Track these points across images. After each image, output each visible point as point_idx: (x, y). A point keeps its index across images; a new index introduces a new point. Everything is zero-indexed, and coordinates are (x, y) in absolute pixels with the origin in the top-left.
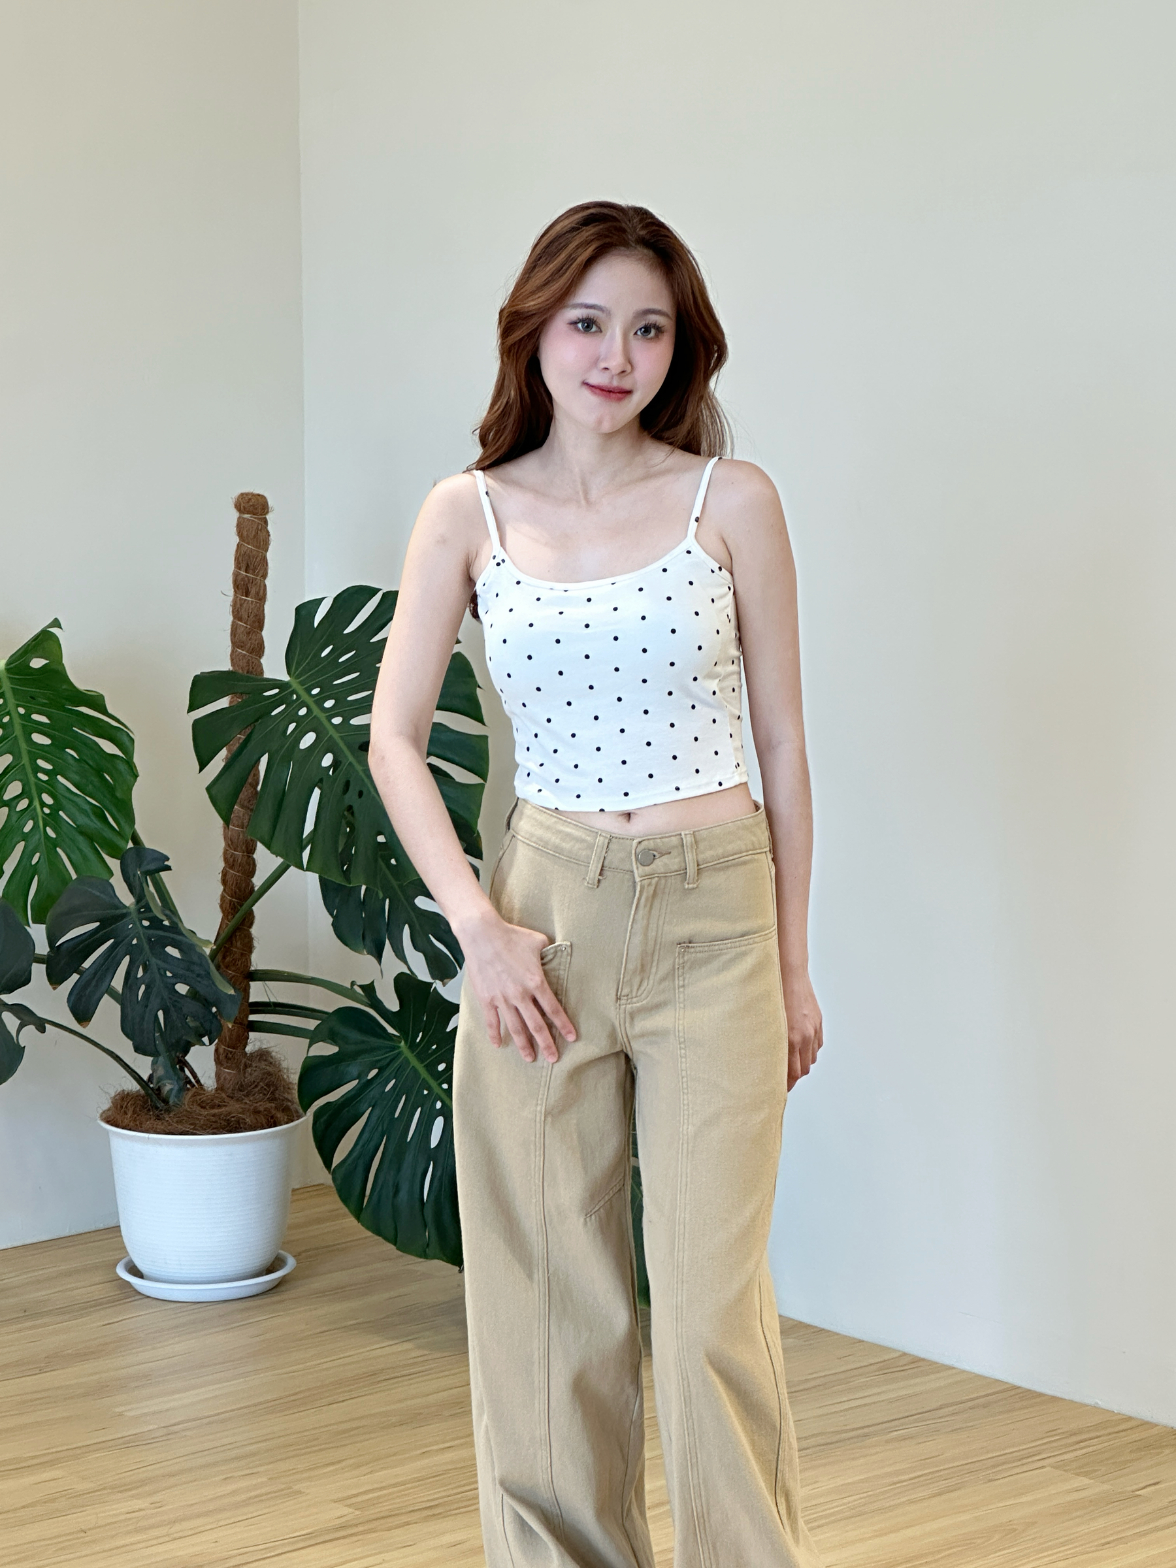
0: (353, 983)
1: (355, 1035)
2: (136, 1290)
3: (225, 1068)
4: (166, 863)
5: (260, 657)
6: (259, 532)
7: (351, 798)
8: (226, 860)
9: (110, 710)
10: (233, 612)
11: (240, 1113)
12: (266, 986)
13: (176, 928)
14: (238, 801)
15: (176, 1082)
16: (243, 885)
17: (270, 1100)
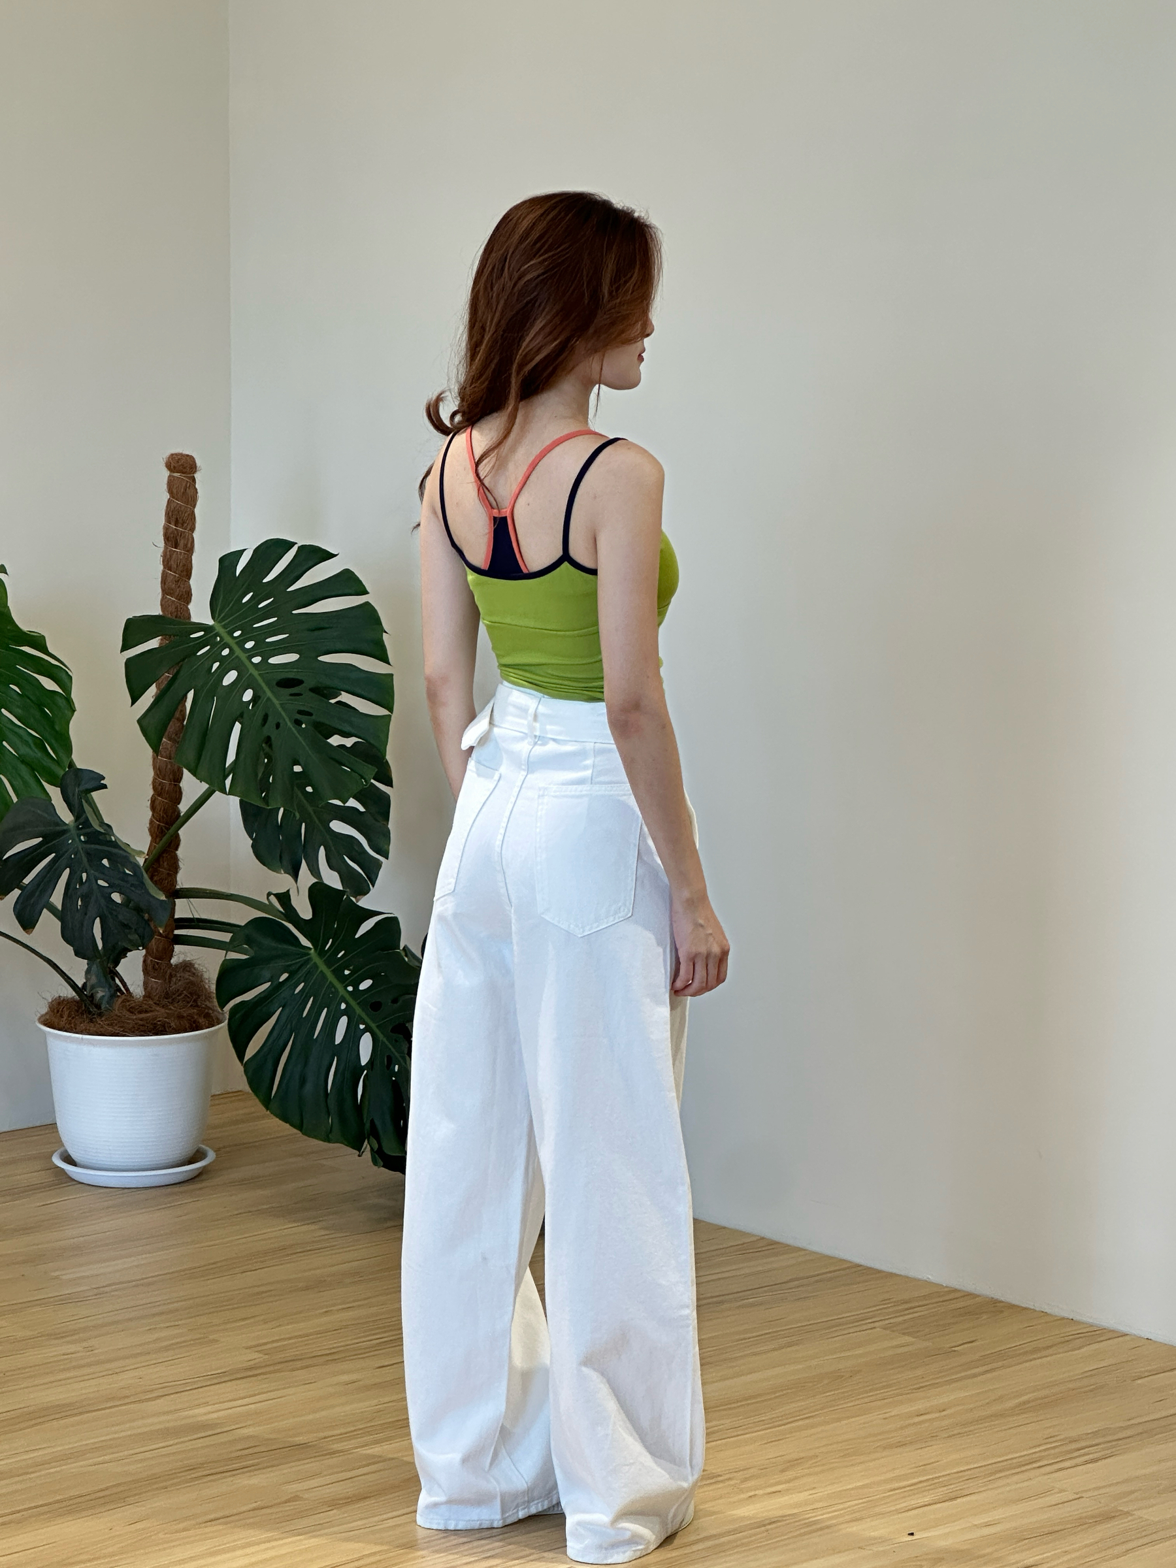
0: (269, 895)
1: (267, 944)
2: (72, 1177)
3: (152, 978)
4: (102, 782)
5: (188, 603)
6: (188, 489)
7: (269, 729)
8: (154, 788)
9: (51, 650)
10: (163, 561)
11: (166, 1018)
12: (191, 906)
14: (166, 734)
15: (107, 990)
16: (171, 812)
17: (192, 1007)
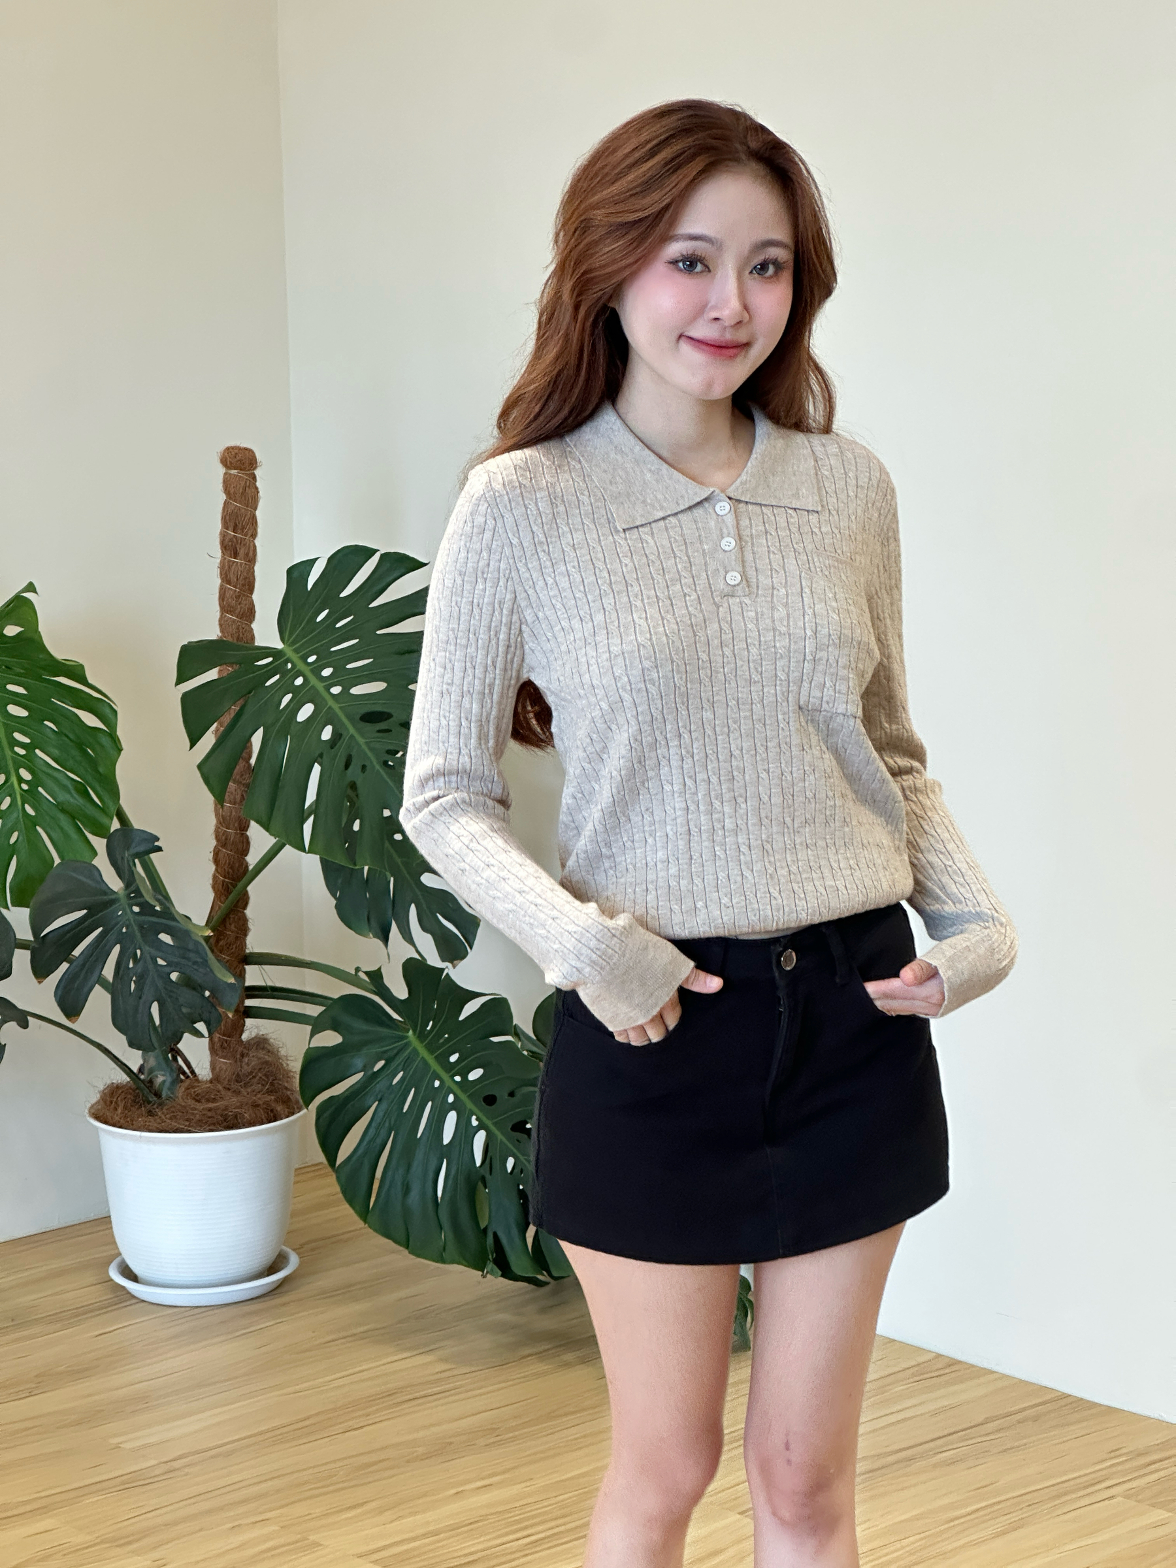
0: (357, 969)
1: (359, 1025)
2: (131, 1295)
3: (220, 1058)
4: (156, 844)
5: (251, 622)
6: (247, 489)
8: (217, 838)
9: (90, 681)
10: (221, 574)
11: (237, 1107)
12: (262, 970)
13: (168, 912)
14: (232, 778)
15: (168, 1074)
16: (237, 865)
17: (269, 1092)
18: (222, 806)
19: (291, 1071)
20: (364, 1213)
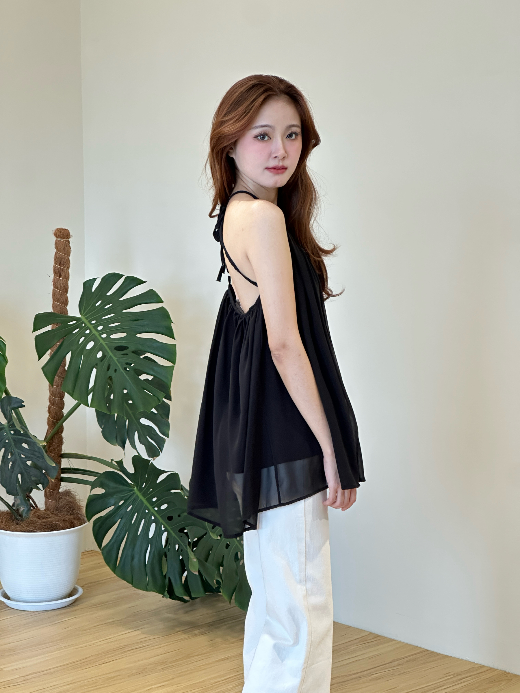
0: (112, 460)
1: (112, 485)
2: (6, 605)
3: (50, 500)
4: (22, 404)
5: (66, 306)
6: (66, 247)
7: (111, 372)
8: (50, 401)
10: (53, 285)
11: (57, 521)
12: (69, 461)
13: (26, 434)
14: (57, 374)
15: (26, 507)
16: (58, 413)
17: (71, 515)
18: (52, 387)
19: (80, 506)
20: (114, 569)
